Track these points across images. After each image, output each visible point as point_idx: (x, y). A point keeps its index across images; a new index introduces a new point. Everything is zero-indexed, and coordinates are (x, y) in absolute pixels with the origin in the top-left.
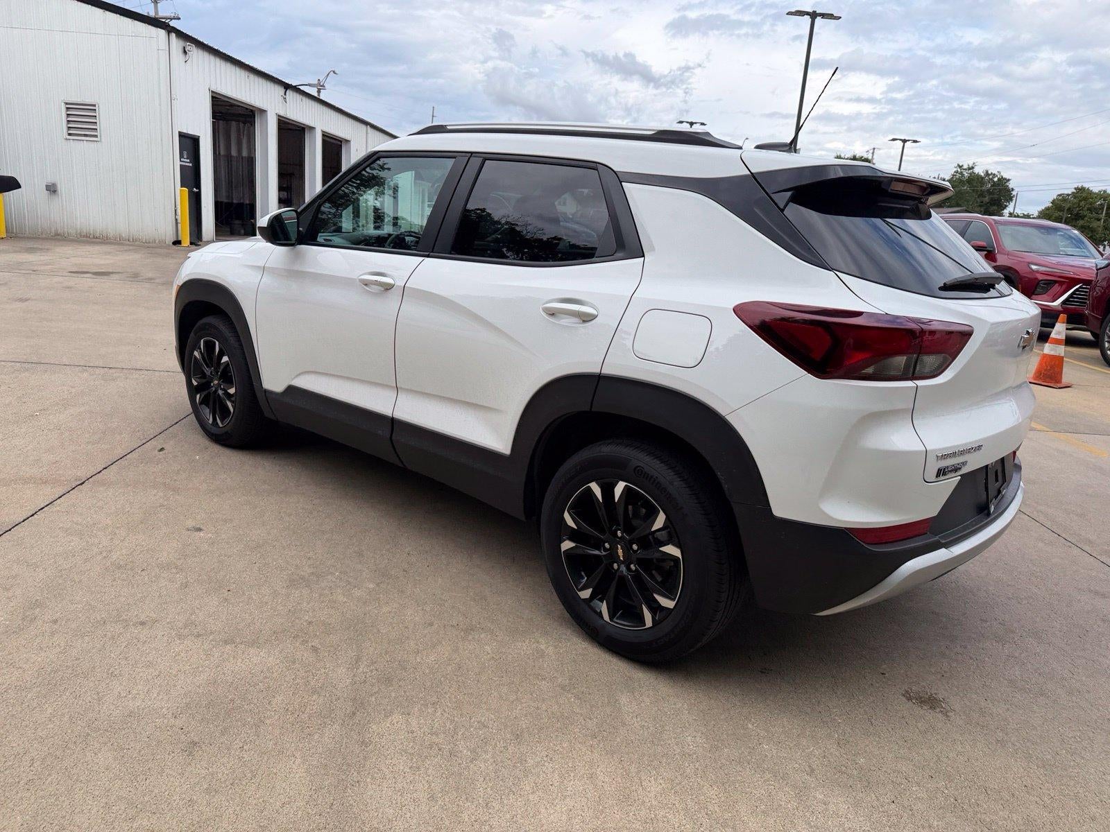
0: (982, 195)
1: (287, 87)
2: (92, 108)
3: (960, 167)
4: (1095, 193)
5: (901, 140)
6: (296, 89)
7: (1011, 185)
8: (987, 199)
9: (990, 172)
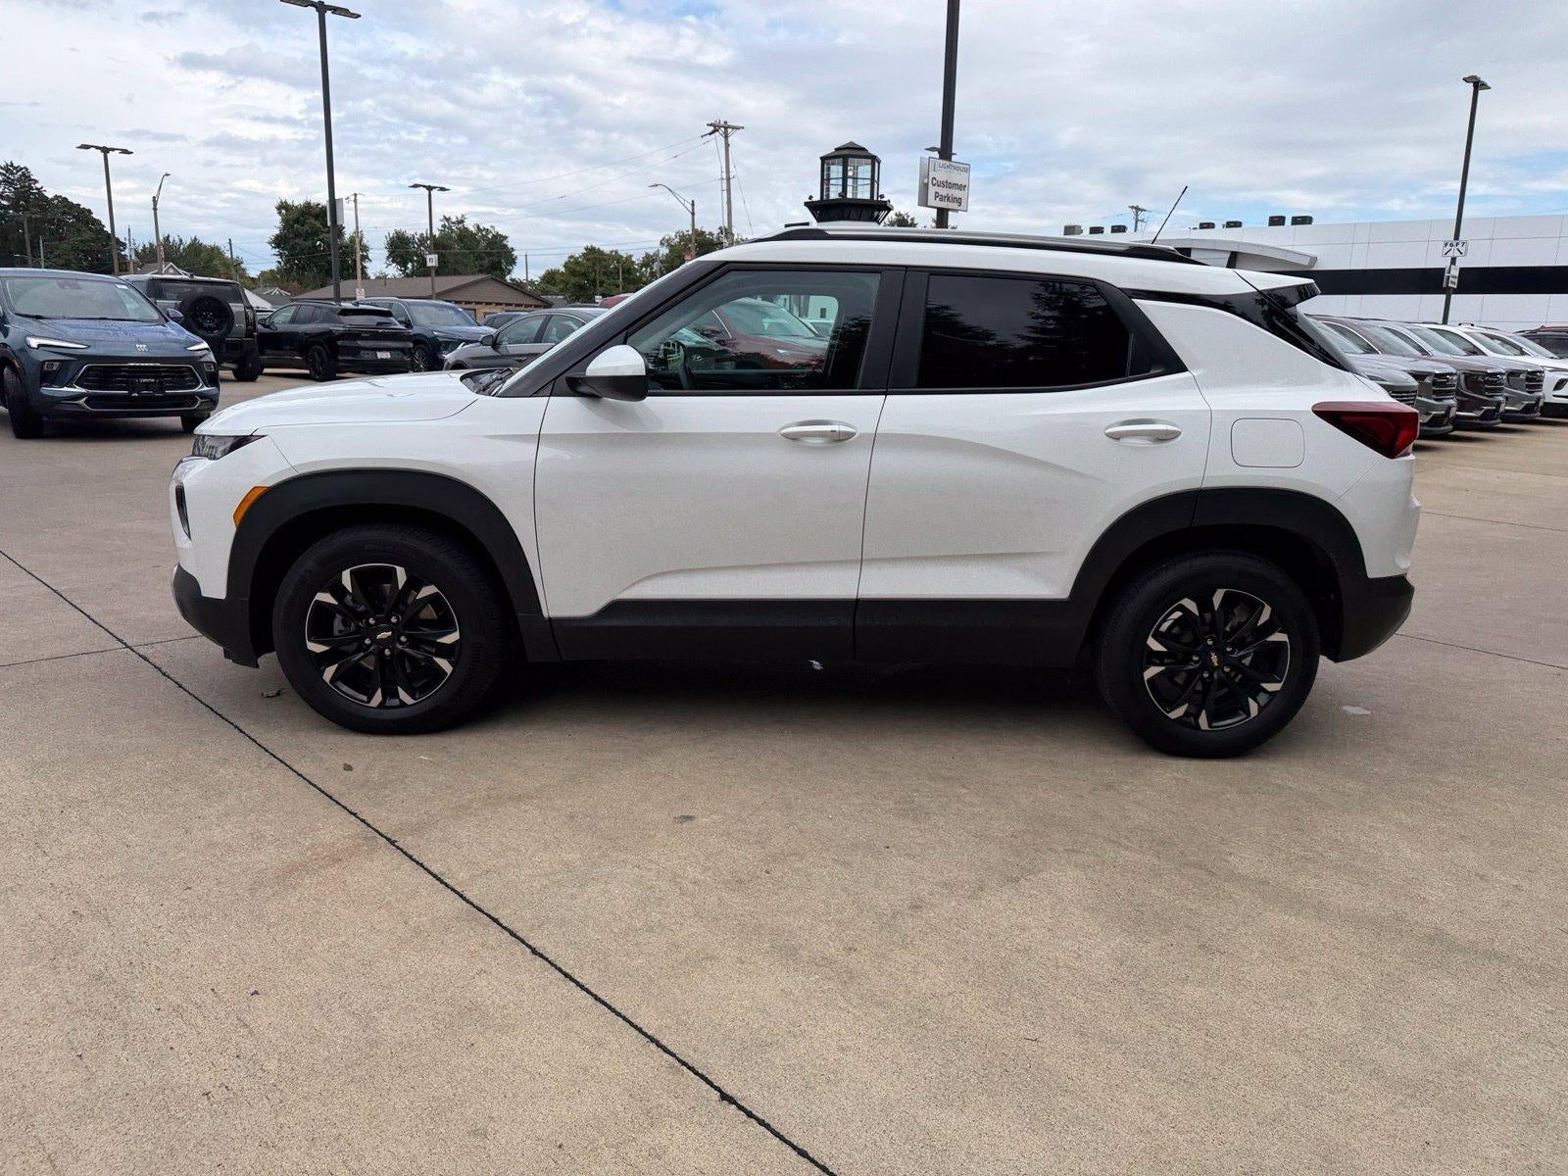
0: (479, 257)
3: (448, 220)
4: (606, 255)
5: (424, 186)
7: (509, 244)
9: (482, 228)
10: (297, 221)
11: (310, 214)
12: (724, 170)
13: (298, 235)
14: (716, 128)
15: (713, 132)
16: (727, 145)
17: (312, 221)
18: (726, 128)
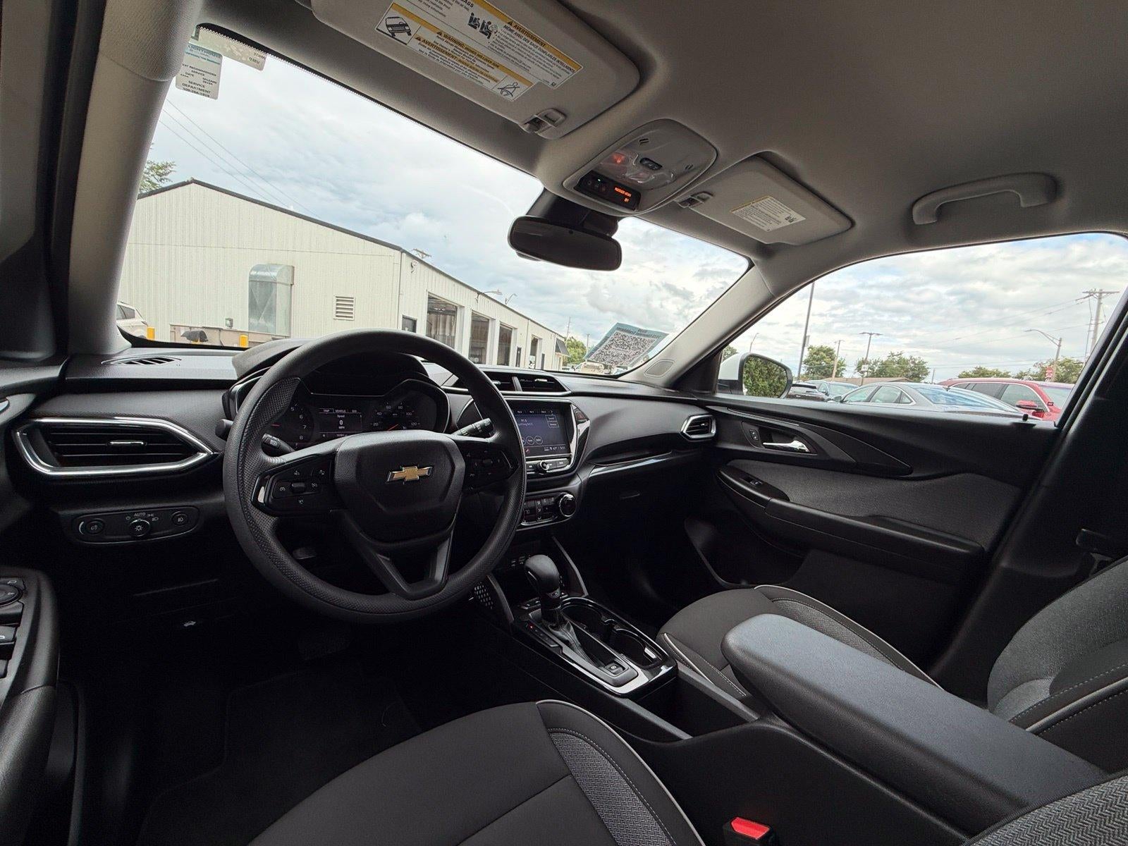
1: (479, 293)
2: (351, 300)
6: (483, 294)
7: (926, 366)
8: (910, 373)
10: (815, 353)
11: (821, 351)
12: (1094, 318)
13: (814, 359)
14: (1091, 294)
15: (1088, 296)
16: (1100, 304)
17: (822, 353)
18: (1101, 293)
